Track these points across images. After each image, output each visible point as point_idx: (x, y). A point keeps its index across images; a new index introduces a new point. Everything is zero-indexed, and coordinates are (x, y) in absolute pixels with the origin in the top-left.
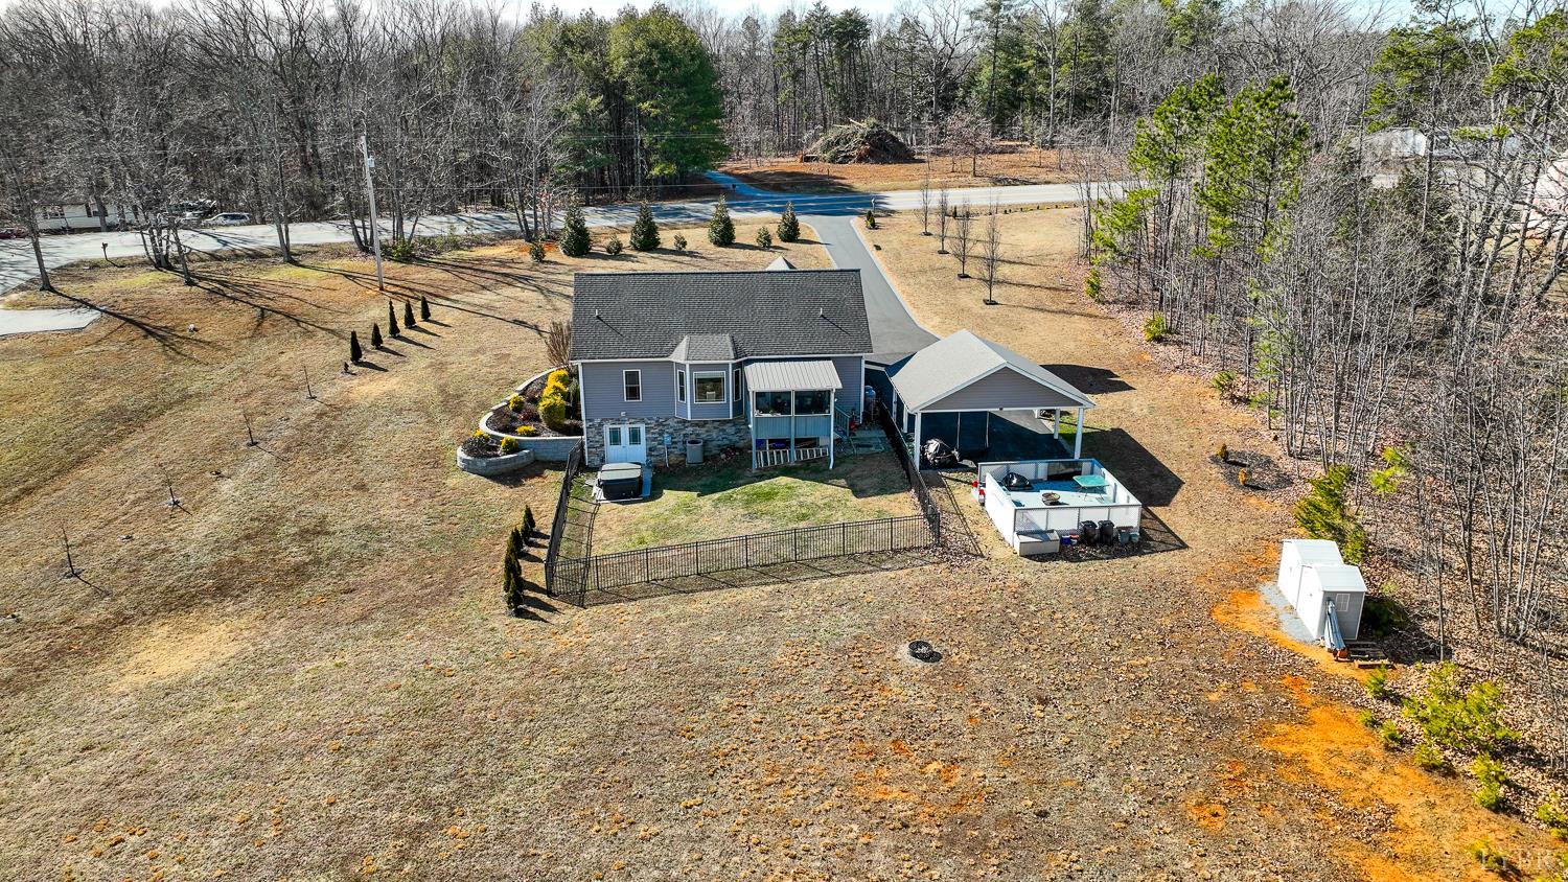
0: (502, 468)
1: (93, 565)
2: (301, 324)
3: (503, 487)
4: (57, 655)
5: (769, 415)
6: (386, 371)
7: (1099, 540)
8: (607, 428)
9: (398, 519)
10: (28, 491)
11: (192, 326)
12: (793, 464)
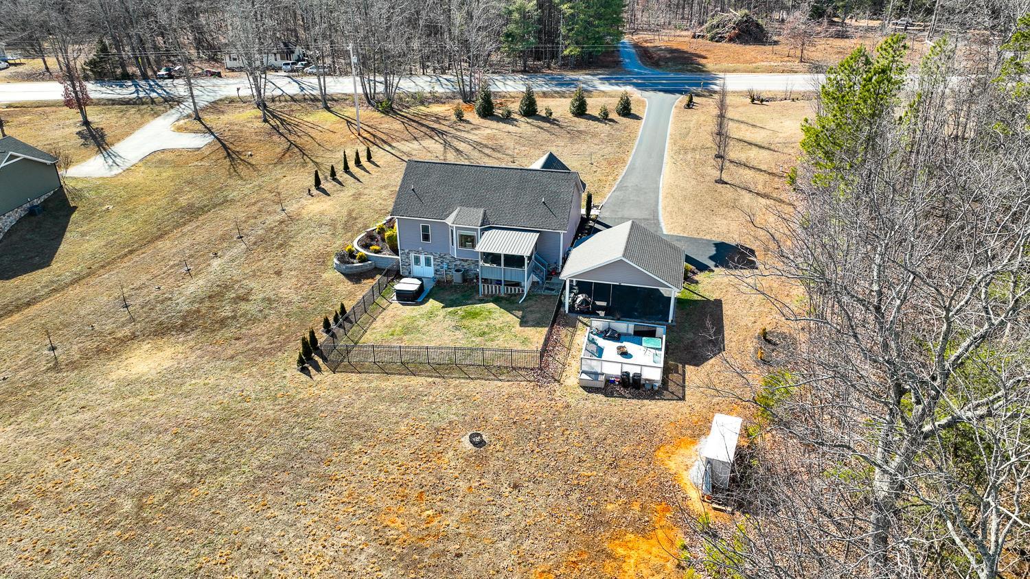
0: (354, 271)
1: (135, 303)
2: (305, 157)
3: (350, 283)
4: (99, 351)
5: (488, 265)
6: (329, 195)
7: (632, 385)
8: (412, 255)
9: (286, 296)
10: (131, 252)
11: (250, 153)
12: (503, 295)
